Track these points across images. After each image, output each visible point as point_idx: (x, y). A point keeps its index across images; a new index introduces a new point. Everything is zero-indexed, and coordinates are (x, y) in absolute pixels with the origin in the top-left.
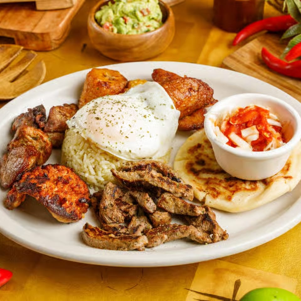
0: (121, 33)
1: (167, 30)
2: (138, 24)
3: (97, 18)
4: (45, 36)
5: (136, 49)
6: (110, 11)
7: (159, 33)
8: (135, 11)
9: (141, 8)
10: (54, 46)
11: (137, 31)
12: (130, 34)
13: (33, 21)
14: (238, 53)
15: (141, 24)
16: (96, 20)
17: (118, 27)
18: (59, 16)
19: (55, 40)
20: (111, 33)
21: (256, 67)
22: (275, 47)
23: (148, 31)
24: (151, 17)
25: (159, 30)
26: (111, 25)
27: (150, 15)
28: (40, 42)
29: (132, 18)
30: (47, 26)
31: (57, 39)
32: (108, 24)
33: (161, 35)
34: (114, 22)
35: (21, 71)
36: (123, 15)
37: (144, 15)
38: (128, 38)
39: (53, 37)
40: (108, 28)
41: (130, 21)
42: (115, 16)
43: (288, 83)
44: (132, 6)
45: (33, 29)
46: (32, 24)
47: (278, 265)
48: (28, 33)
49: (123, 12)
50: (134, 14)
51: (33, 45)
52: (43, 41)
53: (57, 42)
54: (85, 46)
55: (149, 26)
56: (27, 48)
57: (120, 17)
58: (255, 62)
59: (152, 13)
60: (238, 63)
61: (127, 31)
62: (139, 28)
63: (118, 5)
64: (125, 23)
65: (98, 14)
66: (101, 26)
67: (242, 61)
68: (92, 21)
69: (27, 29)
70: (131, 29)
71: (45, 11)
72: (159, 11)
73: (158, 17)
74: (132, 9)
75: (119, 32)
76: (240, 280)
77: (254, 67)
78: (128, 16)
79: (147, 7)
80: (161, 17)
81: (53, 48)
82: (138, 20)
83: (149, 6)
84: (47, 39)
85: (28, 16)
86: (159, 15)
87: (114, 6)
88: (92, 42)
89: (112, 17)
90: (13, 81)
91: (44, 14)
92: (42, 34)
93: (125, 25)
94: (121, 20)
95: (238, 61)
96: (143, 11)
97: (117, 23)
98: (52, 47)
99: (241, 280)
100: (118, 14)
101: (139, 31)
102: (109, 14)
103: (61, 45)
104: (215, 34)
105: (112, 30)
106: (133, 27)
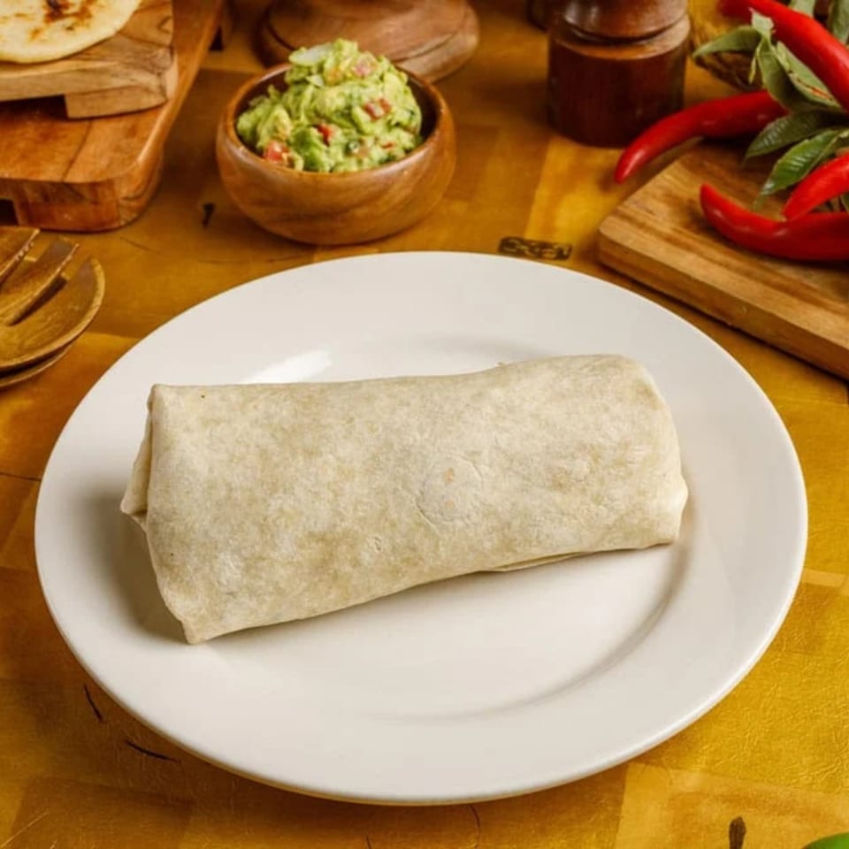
0: (316, 171)
1: (439, 153)
2: (361, 142)
3: (244, 131)
4: (100, 190)
5: (361, 212)
6: (280, 112)
7: (421, 163)
8: (349, 108)
9: (365, 100)
10: (126, 216)
11: (360, 162)
12: (341, 169)
13: (63, 149)
14: (636, 203)
15: (369, 141)
16: (241, 138)
17: (307, 154)
18: (132, 132)
19: (126, 198)
20: (289, 170)
21: (690, 238)
22: (729, 180)
23: (390, 160)
24: (393, 123)
25: (417, 156)
26: (286, 151)
27: (389, 117)
28: (87, 208)
29: (341, 126)
30: (103, 163)
31: (131, 195)
32: (277, 148)
33: (425, 167)
34: (292, 140)
35: (37, 293)
36: (317, 121)
37: (374, 118)
38: (335, 180)
39: (124, 190)
40: (278, 157)
41: (338, 135)
42: (296, 122)
43: (782, 276)
44: (342, 94)
45: (65, 174)
46: (61, 159)
47: (835, 770)
48: (53, 184)
49: (317, 114)
50: (347, 115)
51: (68, 217)
52: (96, 203)
53: (134, 204)
54: (209, 208)
55: (389, 145)
56: (52, 226)
57: (309, 126)
58: (687, 226)
59: (394, 109)
60: (641, 232)
61: (333, 163)
62: (365, 152)
63: (299, 94)
64: (326, 141)
65: (245, 122)
66: (260, 153)
67: (650, 223)
68: (232, 141)
69: (50, 173)
70: (340, 157)
71: (91, 119)
72: (411, 102)
73: (411, 119)
74: (340, 103)
75: (311, 165)
76: (740, 819)
77: (684, 239)
78: (329, 121)
79: (380, 95)
80: (418, 119)
81: (122, 223)
82: (360, 131)
83: (387, 92)
84: (107, 196)
85: (45, 137)
86: (412, 113)
87: (289, 97)
88: (235, 198)
89: (288, 127)
90: (17, 321)
91: (89, 128)
92: (93, 186)
93: (324, 147)
94: (314, 132)
95: (642, 226)
96: (372, 106)
97: (302, 142)
98: (118, 218)
99: (744, 820)
100: (303, 119)
101: (366, 160)
102: (277, 118)
103: (142, 212)
104: (561, 156)
105: (291, 164)
106: (347, 151)
